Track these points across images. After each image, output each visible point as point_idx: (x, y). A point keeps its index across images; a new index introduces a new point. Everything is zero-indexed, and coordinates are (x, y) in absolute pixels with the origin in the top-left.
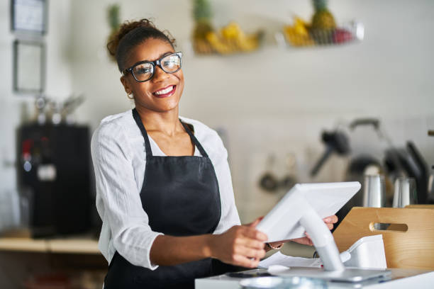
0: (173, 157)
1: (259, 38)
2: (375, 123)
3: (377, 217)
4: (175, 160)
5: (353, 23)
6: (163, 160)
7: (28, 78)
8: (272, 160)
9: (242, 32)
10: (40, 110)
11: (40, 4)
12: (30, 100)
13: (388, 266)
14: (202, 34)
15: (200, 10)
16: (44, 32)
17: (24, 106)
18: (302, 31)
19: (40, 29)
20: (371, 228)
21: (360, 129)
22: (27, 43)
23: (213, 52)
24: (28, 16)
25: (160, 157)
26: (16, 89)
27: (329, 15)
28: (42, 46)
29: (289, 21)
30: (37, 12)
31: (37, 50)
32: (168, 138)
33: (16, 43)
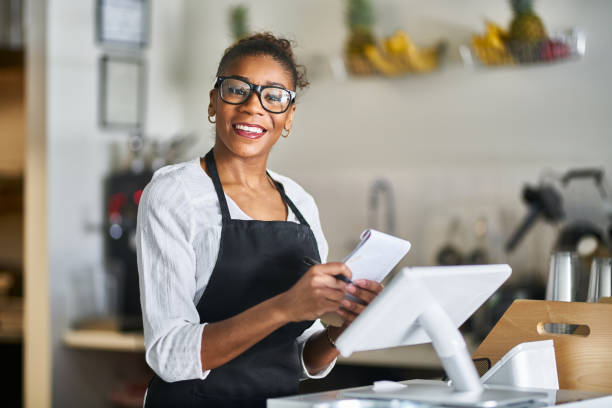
0: (260, 222)
1: (439, 54)
2: (597, 176)
3: (548, 314)
4: (262, 225)
5: (570, 32)
6: (245, 226)
7: (121, 108)
8: (455, 226)
9: (413, 44)
10: (136, 154)
11: (138, 5)
12: (123, 139)
13: (561, 387)
14: (359, 47)
15: (358, 15)
16: (143, 44)
17: (114, 149)
18: (496, 42)
19: (138, 39)
20: (540, 329)
21: (575, 184)
22: (119, 60)
23: (373, 72)
24: (121, 23)
25: (241, 222)
26: (104, 123)
27: (536, 20)
28: (141, 63)
29: (480, 28)
30: (135, 16)
31: (133, 70)
32: (252, 194)
33: (104, 61)
